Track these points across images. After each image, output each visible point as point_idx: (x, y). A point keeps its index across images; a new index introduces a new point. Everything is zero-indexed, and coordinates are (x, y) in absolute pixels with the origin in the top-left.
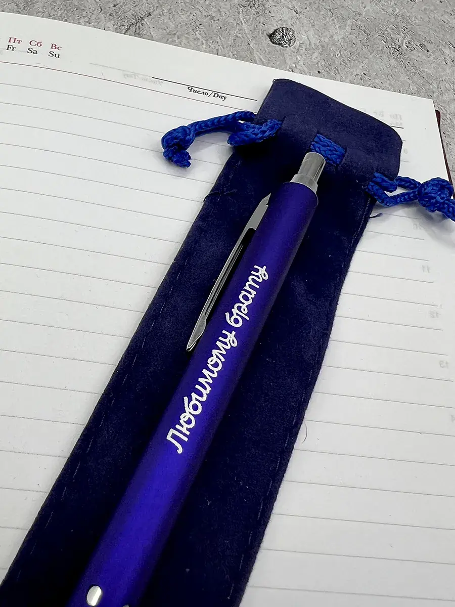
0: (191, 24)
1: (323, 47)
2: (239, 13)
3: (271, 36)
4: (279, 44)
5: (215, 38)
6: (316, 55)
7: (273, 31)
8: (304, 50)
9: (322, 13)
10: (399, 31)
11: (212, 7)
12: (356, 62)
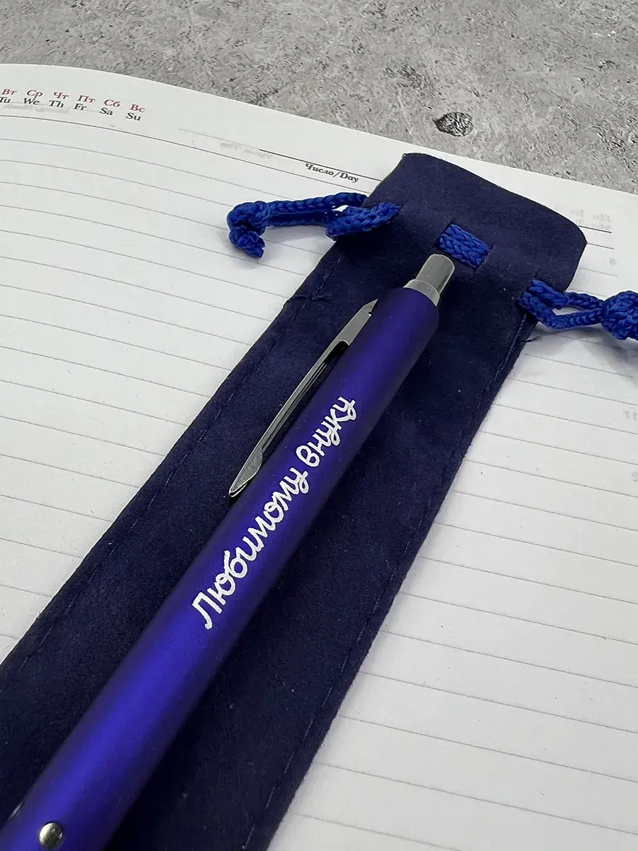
0: (330, 104)
1: (510, 137)
2: (397, 93)
3: (439, 123)
4: (449, 132)
5: (361, 121)
6: (500, 146)
7: (442, 116)
8: (483, 140)
9: (512, 97)
10: (623, 122)
11: (361, 86)
12: (557, 157)
